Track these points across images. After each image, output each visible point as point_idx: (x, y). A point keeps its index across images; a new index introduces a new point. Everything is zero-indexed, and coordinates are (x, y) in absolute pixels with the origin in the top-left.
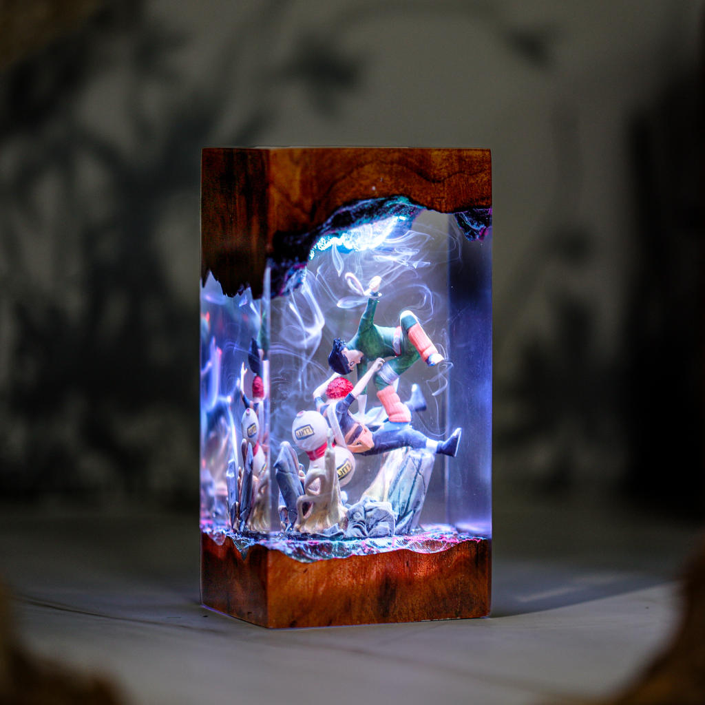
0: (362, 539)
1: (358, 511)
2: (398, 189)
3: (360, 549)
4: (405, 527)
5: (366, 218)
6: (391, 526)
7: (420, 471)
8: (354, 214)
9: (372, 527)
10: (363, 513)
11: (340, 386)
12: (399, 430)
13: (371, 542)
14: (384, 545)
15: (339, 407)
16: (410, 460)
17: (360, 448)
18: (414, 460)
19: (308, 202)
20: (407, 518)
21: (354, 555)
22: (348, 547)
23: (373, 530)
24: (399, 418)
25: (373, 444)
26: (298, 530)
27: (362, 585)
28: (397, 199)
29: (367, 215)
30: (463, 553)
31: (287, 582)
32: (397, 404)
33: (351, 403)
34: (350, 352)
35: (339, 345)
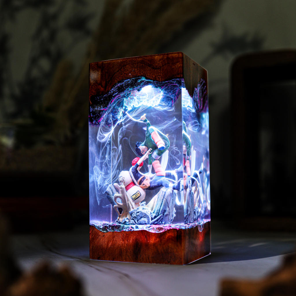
2: (140, 74)
6: (149, 220)
7: (165, 197)
10: (136, 214)
12: (159, 179)
16: (161, 192)
18: (163, 192)
19: (104, 83)
23: (139, 221)
26: (118, 220)
28: (141, 78)
29: (130, 86)
30: (171, 234)
31: (96, 240)
32: (159, 168)
33: (137, 167)
34: (142, 147)
35: (138, 144)
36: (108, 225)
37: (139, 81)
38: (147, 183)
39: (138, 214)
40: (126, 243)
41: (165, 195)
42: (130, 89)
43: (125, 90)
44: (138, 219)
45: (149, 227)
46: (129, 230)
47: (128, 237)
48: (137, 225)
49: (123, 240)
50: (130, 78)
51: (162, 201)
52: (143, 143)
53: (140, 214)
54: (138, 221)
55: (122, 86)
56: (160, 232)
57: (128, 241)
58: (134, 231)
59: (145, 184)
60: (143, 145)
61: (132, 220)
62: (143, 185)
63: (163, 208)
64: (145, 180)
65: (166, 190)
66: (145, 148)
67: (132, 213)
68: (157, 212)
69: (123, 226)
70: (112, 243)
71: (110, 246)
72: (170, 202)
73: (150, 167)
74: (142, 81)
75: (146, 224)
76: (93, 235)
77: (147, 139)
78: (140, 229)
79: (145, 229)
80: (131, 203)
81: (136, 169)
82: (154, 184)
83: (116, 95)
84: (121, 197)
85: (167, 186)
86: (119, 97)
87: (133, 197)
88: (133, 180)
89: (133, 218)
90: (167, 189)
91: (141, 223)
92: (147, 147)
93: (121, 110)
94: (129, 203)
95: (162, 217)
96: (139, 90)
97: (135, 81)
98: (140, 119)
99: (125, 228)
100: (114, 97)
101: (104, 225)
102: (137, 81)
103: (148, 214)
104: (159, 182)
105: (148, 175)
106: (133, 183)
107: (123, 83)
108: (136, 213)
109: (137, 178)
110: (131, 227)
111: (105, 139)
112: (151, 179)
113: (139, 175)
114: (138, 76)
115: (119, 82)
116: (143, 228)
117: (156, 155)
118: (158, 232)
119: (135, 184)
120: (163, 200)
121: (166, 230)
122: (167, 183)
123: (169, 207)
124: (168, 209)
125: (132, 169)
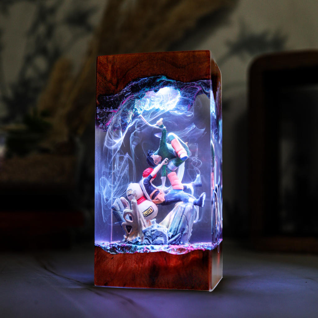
17: (158, 201)
18: (181, 208)
21: (137, 253)
22: (138, 248)
25: (164, 200)
27: (141, 268)
28: (161, 77)
29: (147, 86)
30: (195, 256)
31: (103, 263)
32: (176, 181)
33: (150, 179)
34: (155, 156)
35: (150, 153)
36: (116, 246)
37: (158, 81)
38: (161, 197)
39: (153, 233)
40: (141, 267)
41: (184, 211)
42: (146, 89)
43: (140, 90)
44: (153, 239)
45: (168, 248)
46: (144, 251)
47: (143, 259)
48: (153, 246)
49: (137, 263)
50: (148, 77)
51: (181, 218)
52: (157, 152)
53: (156, 233)
54: (152, 241)
55: (137, 85)
56: (182, 253)
57: (144, 263)
58: (150, 253)
59: (159, 198)
60: (156, 154)
61: (146, 240)
62: (157, 199)
63: (182, 226)
64: (159, 194)
65: (186, 206)
66: (159, 158)
67: (146, 232)
68: (175, 231)
69: (136, 246)
70: (123, 266)
71: (120, 270)
72: (190, 219)
73: (164, 179)
74: (161, 80)
75: (162, 244)
76: (99, 258)
77: (162, 148)
78: (158, 251)
79: (163, 250)
80: (142, 220)
81: (149, 181)
82: (169, 199)
83: (129, 95)
84: (132, 213)
85: (186, 201)
86: (131, 97)
87: (144, 213)
88: (144, 194)
89: (147, 237)
90: (186, 204)
91: (157, 243)
92: (161, 156)
93: (131, 113)
94: (141, 221)
95: (180, 237)
96: (156, 91)
97: (153, 80)
98: (156, 125)
99: (138, 249)
100: (126, 97)
101: (112, 246)
102: (155, 81)
103: (165, 233)
104: (176, 196)
105: (162, 188)
106: (145, 198)
107: (139, 82)
108: (150, 231)
109: (149, 192)
110: (147, 248)
111: (116, 146)
112: (166, 192)
113: (152, 188)
114: (158, 75)
115: (134, 81)
116: (161, 249)
117: (173, 166)
118: (180, 253)
119: (146, 198)
120: (182, 216)
121: (190, 251)
122: (187, 198)
123: (189, 224)
124: (187, 227)
125: (145, 181)
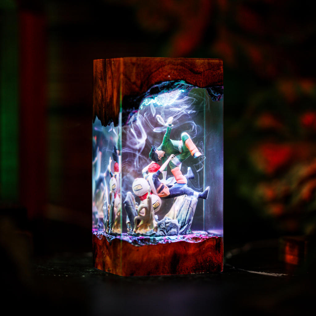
0: (164, 236)
1: (163, 224)
2: (180, 77)
3: (163, 241)
4: (184, 231)
5: (166, 90)
6: (178, 231)
7: (191, 206)
8: (160, 88)
9: (169, 231)
10: (164, 225)
11: (154, 167)
12: (181, 187)
13: (168, 238)
14: (174, 239)
15: (154, 176)
16: (186, 201)
17: (163, 195)
18: (188, 201)
19: (139, 82)
20: (185, 227)
21: (160, 244)
22: (157, 240)
23: (169, 232)
24: (181, 182)
25: (170, 193)
26: (135, 232)
27: (164, 257)
28: (180, 81)
29: (166, 88)
30: (210, 243)
31: (129, 255)
32: (180, 175)
34: (159, 152)
35: (154, 148)
38: (167, 191)
39: (167, 225)
41: (191, 203)
43: (160, 92)
45: (184, 238)
47: (165, 249)
51: (188, 210)
52: (160, 147)
53: (170, 225)
54: (167, 232)
55: (157, 88)
56: (198, 242)
57: (166, 253)
59: (165, 192)
60: (160, 150)
61: (161, 232)
62: (162, 193)
63: (188, 218)
65: (191, 199)
67: (160, 225)
68: (183, 222)
69: (154, 238)
70: (147, 257)
71: (145, 260)
73: (165, 173)
74: (179, 84)
76: (125, 251)
77: (166, 144)
79: (182, 240)
81: (158, 176)
82: (174, 192)
83: (147, 96)
89: (162, 229)
95: (187, 227)
100: (144, 98)
102: (173, 84)
103: (177, 224)
107: (161, 85)
108: (164, 223)
110: (166, 239)
113: (158, 183)
116: (178, 239)
121: (205, 240)
124: (192, 218)
